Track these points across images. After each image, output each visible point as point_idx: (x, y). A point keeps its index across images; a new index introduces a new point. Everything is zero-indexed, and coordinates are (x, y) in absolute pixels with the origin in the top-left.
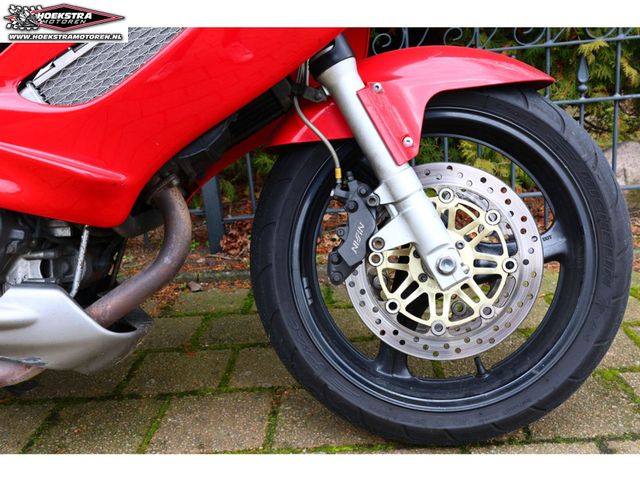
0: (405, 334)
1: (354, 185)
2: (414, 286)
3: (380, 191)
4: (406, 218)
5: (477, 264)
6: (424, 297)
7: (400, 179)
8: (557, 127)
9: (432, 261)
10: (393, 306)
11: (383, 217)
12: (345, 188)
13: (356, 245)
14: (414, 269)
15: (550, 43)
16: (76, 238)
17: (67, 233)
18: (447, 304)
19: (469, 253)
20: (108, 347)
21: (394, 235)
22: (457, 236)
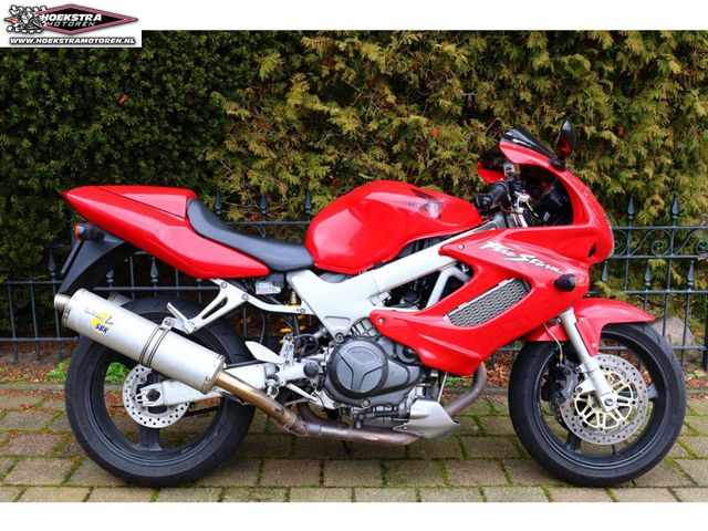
0: (585, 431)
1: (567, 362)
2: (589, 410)
3: (582, 367)
4: (593, 380)
5: (619, 401)
6: (594, 415)
7: (591, 362)
9: (602, 399)
10: (581, 418)
11: (581, 377)
12: (563, 363)
13: (569, 389)
14: (590, 402)
15: (629, 256)
16: (441, 377)
17: (436, 375)
18: (604, 418)
19: (616, 396)
20: (453, 429)
21: (586, 387)
22: (611, 388)
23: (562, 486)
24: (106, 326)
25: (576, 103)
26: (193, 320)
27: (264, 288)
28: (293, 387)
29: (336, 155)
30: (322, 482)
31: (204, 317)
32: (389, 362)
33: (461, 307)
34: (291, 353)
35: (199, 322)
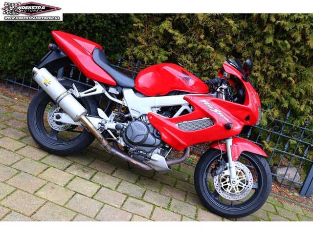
0: (221, 191)
1: (223, 160)
2: (226, 183)
3: (228, 164)
4: (230, 171)
5: (239, 184)
6: (227, 186)
7: (232, 163)
8: (264, 166)
9: (232, 180)
10: (221, 185)
11: (226, 169)
12: (221, 160)
13: (219, 171)
14: (228, 180)
15: (281, 134)
16: (169, 148)
17: (168, 147)
18: (231, 189)
19: (239, 181)
20: (167, 170)
21: (227, 173)
22: (238, 177)
23: (205, 210)
24: (48, 84)
25: (280, 62)
26: (81, 93)
27: (112, 90)
28: (109, 131)
29: (171, 53)
30: (112, 174)
31: (85, 93)
32: (149, 134)
33: (184, 122)
34: (113, 118)
35: (83, 94)
